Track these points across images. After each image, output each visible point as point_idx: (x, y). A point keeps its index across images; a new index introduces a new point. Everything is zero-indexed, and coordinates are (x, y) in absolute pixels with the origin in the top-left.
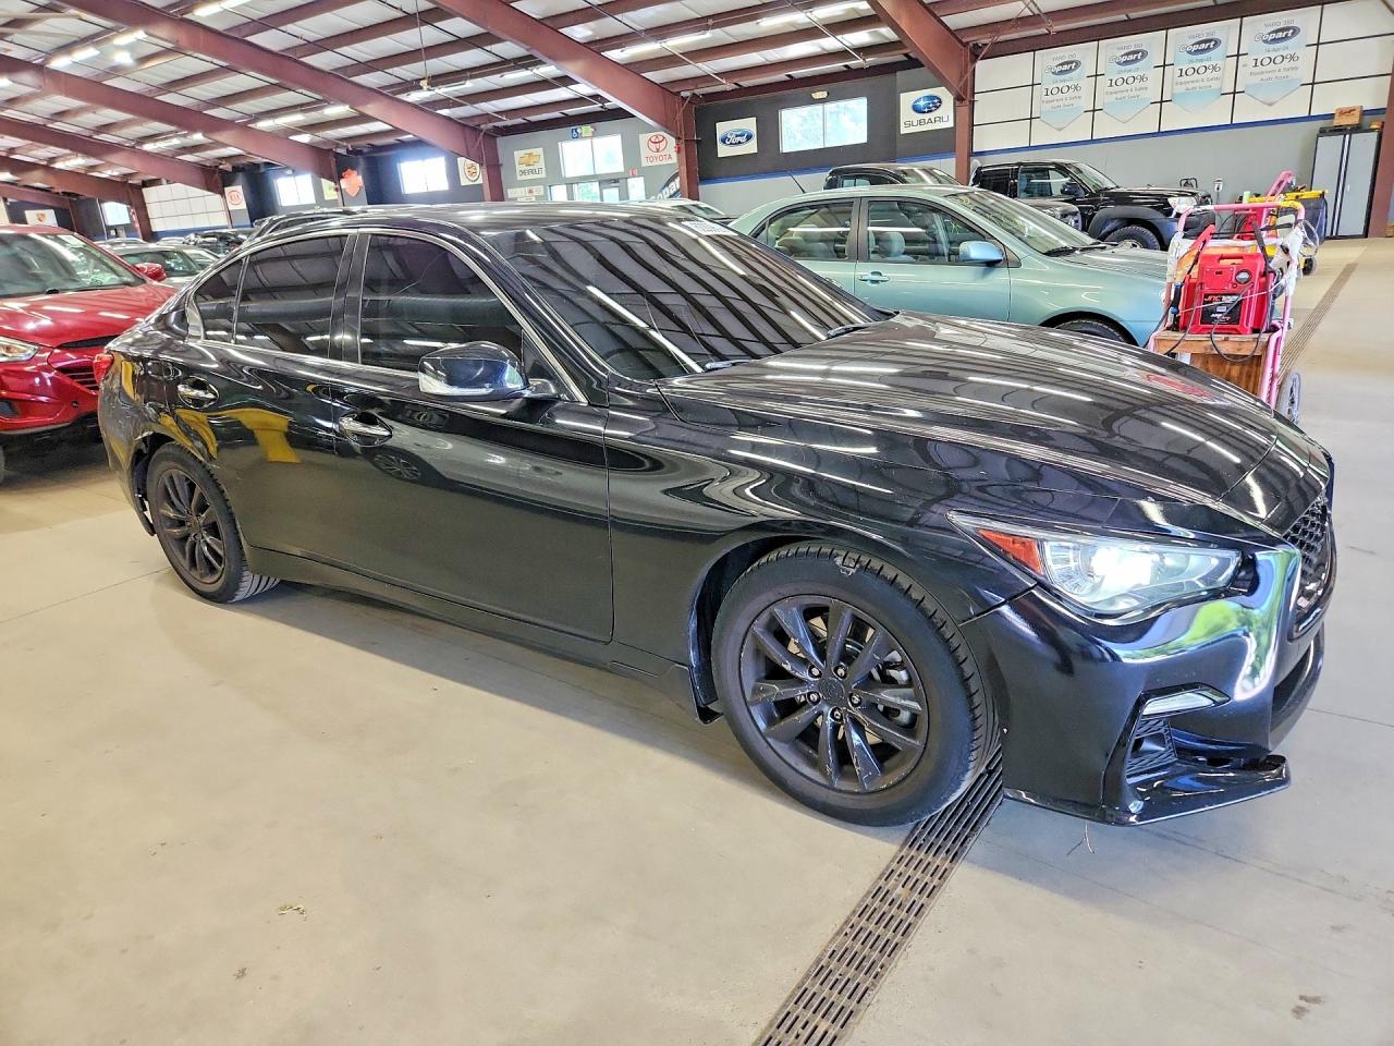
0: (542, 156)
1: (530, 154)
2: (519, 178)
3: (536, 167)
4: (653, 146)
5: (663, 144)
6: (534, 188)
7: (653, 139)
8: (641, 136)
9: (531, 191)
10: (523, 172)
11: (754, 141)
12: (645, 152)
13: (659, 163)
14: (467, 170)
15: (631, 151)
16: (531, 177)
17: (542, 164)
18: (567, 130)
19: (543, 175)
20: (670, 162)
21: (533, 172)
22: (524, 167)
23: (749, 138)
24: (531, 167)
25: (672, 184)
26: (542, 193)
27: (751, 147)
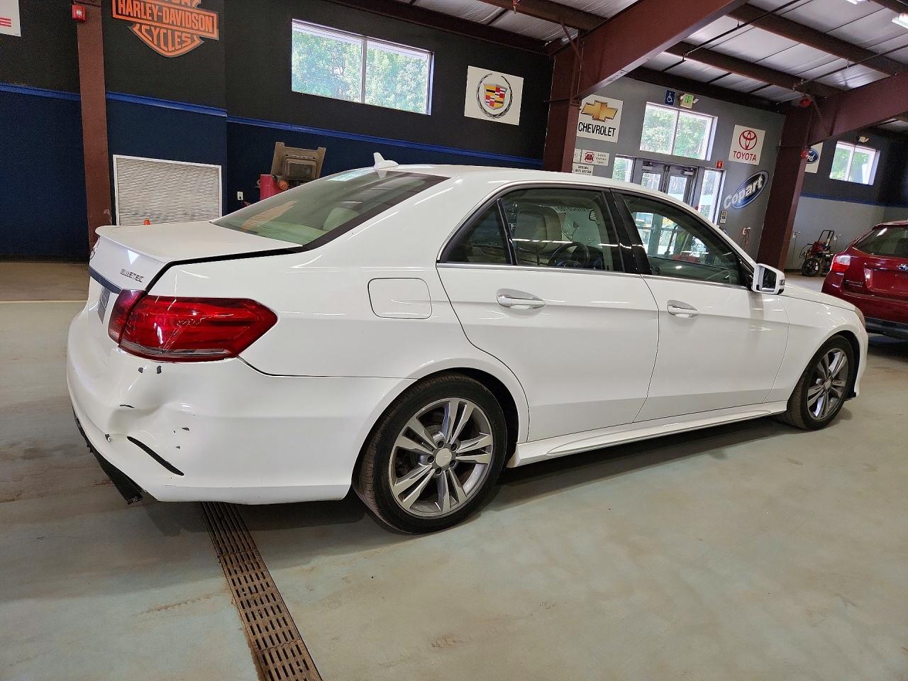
0: (619, 113)
1: (604, 104)
3: (608, 124)
4: (743, 140)
5: (753, 142)
6: (596, 154)
7: (746, 134)
8: (736, 127)
9: (589, 157)
10: (587, 127)
11: (818, 162)
12: (735, 146)
13: (744, 161)
14: (482, 94)
15: (722, 139)
16: (596, 136)
17: (616, 123)
18: (662, 90)
19: (614, 138)
20: (754, 162)
21: (599, 130)
22: (589, 120)
23: (816, 158)
24: (601, 124)
25: (750, 186)
26: (606, 163)
27: (814, 168)
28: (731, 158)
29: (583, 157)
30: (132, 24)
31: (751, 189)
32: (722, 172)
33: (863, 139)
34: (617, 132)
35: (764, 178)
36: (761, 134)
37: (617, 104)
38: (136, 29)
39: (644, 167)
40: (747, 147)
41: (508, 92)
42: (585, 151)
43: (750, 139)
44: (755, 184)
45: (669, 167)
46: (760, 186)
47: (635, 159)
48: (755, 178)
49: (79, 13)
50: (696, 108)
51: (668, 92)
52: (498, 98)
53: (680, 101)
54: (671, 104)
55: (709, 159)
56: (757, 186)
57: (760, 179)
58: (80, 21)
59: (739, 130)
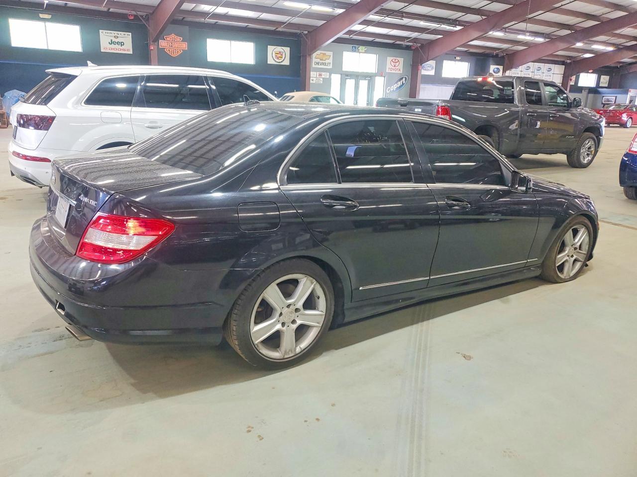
0: (332, 57)
1: (324, 54)
2: (314, 66)
3: (327, 61)
4: (392, 63)
5: (397, 64)
6: (323, 73)
7: (393, 60)
8: (388, 58)
10: (318, 63)
11: (434, 70)
12: (389, 66)
13: (394, 72)
14: (274, 55)
15: (381, 64)
16: (322, 67)
17: (330, 60)
18: (350, 46)
19: (330, 67)
20: (399, 72)
21: (323, 64)
22: (318, 60)
23: (432, 68)
24: (324, 62)
26: (328, 77)
27: (432, 73)
28: (387, 71)
29: (318, 75)
30: (165, 49)
31: (400, 83)
32: (385, 77)
33: (458, 58)
34: (331, 64)
35: (406, 79)
36: (401, 60)
37: (331, 53)
38: (165, 50)
39: (346, 77)
40: (395, 66)
41: (284, 53)
42: (318, 73)
43: (396, 62)
44: (401, 81)
45: (358, 76)
46: (404, 82)
47: (341, 74)
48: (402, 78)
49: (152, 48)
50: (366, 52)
51: (353, 47)
52: (280, 56)
53: (359, 50)
54: (355, 51)
55: (377, 72)
56: (403, 82)
57: (404, 79)
58: (152, 50)
59: (389, 59)
